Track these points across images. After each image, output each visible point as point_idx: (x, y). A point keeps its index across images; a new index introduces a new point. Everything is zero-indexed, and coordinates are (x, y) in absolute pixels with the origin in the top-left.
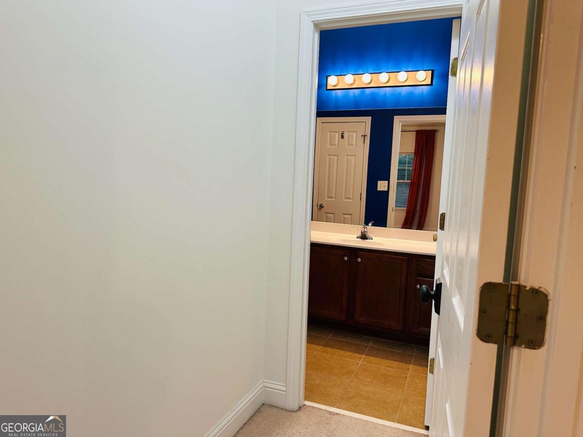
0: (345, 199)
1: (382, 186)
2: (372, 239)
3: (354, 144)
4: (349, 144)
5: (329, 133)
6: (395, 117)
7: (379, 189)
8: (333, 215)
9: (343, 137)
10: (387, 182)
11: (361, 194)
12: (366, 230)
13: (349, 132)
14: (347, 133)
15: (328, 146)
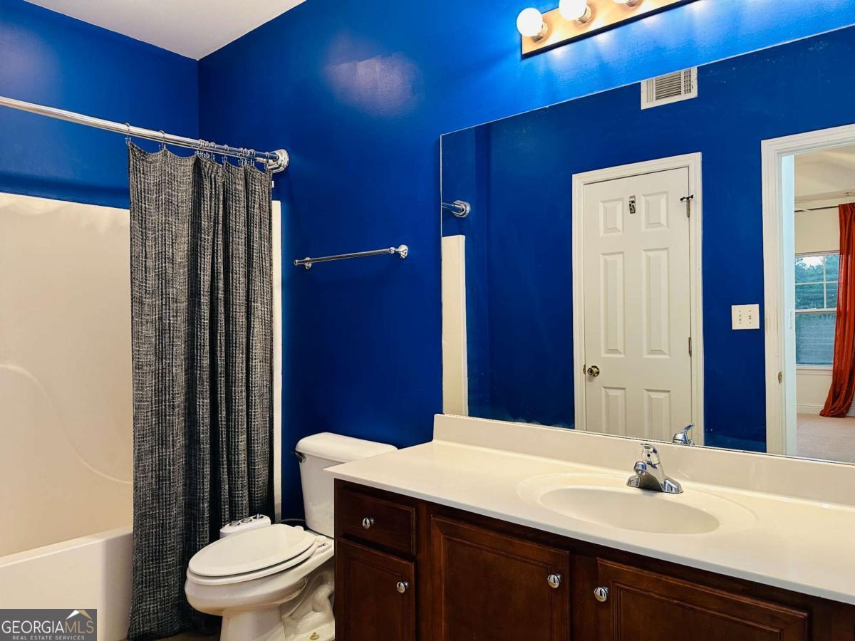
0: (649, 354)
1: (743, 317)
2: (678, 491)
3: (664, 221)
4: (650, 225)
5: (601, 204)
6: (763, 142)
7: (736, 325)
8: (622, 391)
9: (632, 209)
10: (757, 306)
11: (690, 339)
12: (654, 459)
13: (648, 195)
14: (643, 198)
15: (602, 234)
